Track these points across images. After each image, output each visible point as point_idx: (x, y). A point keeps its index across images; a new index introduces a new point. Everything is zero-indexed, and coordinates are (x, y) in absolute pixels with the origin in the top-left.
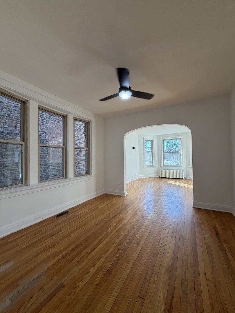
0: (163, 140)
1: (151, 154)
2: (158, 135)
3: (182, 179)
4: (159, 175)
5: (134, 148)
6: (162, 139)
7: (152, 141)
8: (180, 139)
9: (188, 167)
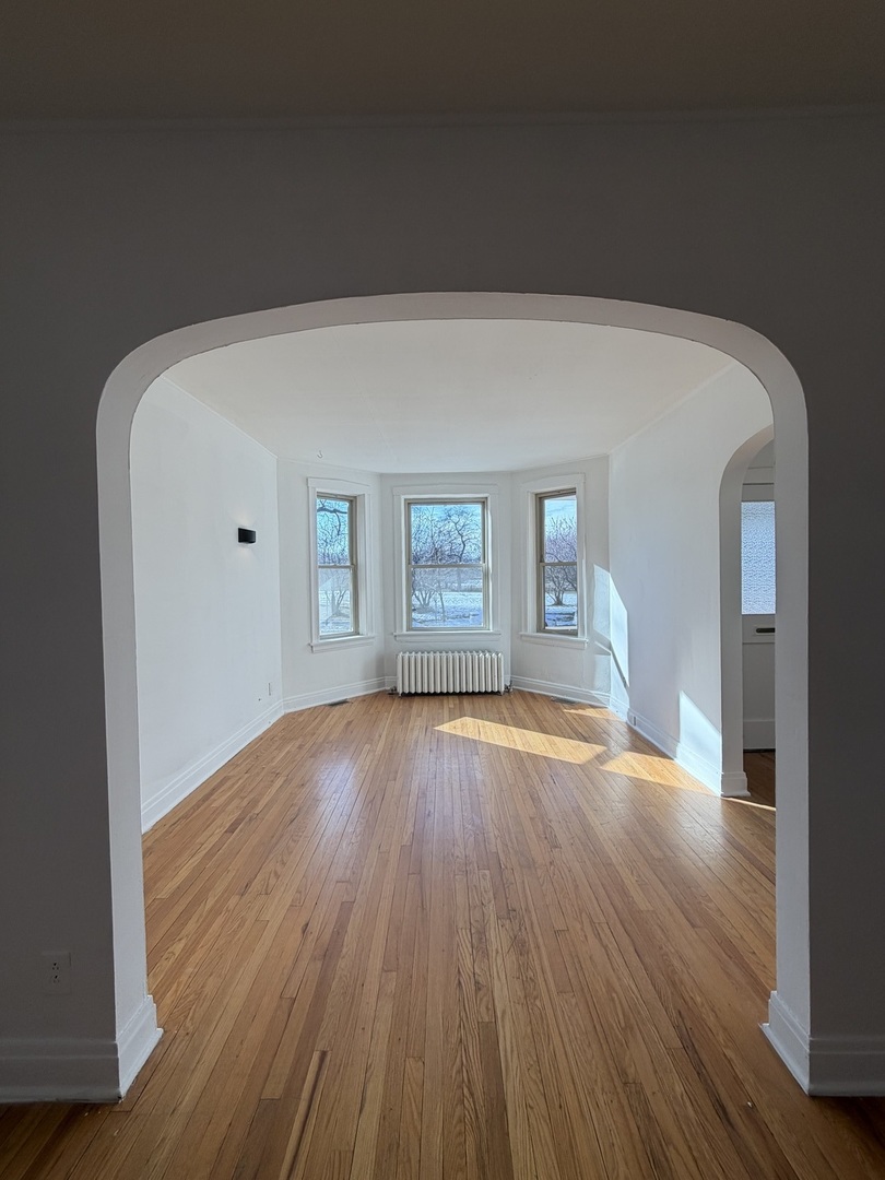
0: (409, 503)
1: (348, 574)
2: (382, 476)
3: (498, 693)
4: (387, 679)
5: (246, 536)
6: (403, 497)
7: (352, 501)
8: (483, 502)
9: (517, 633)
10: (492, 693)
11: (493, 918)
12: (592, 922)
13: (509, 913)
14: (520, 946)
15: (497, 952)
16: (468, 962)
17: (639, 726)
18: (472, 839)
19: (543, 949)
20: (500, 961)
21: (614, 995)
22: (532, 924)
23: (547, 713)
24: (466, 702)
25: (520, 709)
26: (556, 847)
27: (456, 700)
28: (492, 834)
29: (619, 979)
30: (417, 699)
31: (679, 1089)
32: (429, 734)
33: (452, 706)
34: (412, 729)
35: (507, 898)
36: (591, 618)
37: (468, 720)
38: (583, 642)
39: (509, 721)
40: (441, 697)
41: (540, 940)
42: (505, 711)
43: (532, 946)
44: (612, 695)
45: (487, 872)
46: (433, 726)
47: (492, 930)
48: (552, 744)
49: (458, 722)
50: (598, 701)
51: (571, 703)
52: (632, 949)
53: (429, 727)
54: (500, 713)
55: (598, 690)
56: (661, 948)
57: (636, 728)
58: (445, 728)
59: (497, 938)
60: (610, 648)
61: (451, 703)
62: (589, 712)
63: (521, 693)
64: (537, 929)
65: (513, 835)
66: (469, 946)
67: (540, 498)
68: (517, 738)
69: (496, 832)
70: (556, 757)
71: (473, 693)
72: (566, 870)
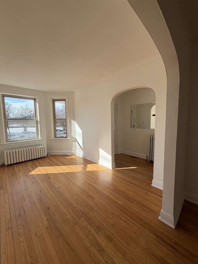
3: (45, 157)
6: (1, 94)
8: (35, 99)
9: (48, 139)
10: (43, 157)
11: (96, 235)
12: (117, 216)
13: (98, 229)
14: (109, 238)
15: (106, 247)
16: (101, 259)
17: (86, 157)
18: (70, 209)
19: (114, 234)
20: (109, 249)
21: (137, 235)
22: (106, 228)
23: (62, 159)
24: (35, 162)
25: (54, 160)
26: (94, 198)
27: (31, 162)
28: (74, 204)
29: (134, 229)
30: (15, 166)
31: (165, 250)
32: (28, 177)
33: (31, 165)
34: (20, 177)
35: (94, 224)
36: (71, 133)
37: (40, 168)
38: (69, 139)
39: (54, 165)
40: (25, 163)
41: (112, 231)
42: (50, 162)
43: (112, 235)
44: (77, 152)
45: (82, 218)
46: (28, 173)
47: (99, 239)
48: (70, 168)
49: (37, 169)
50: (74, 153)
51: (67, 155)
52: (129, 218)
53: (27, 174)
54: (49, 163)
55: (73, 151)
56: (133, 213)
57: (86, 158)
58: (33, 172)
59: (102, 241)
60: (76, 140)
61: (30, 164)
62: (72, 157)
63: (51, 155)
64: (109, 229)
65: (80, 201)
66: (96, 251)
67: (54, 101)
68: (59, 169)
69: (75, 202)
70: (74, 171)
71: (37, 159)
72: (101, 204)
